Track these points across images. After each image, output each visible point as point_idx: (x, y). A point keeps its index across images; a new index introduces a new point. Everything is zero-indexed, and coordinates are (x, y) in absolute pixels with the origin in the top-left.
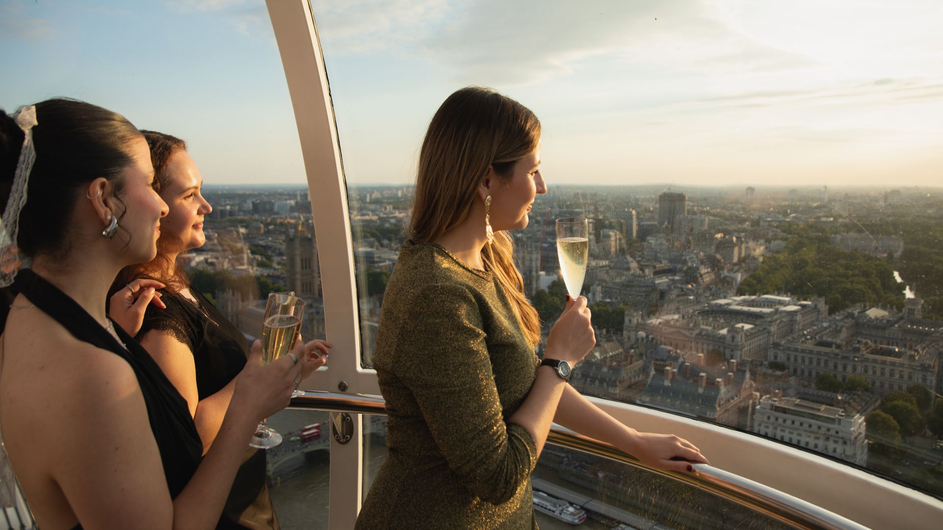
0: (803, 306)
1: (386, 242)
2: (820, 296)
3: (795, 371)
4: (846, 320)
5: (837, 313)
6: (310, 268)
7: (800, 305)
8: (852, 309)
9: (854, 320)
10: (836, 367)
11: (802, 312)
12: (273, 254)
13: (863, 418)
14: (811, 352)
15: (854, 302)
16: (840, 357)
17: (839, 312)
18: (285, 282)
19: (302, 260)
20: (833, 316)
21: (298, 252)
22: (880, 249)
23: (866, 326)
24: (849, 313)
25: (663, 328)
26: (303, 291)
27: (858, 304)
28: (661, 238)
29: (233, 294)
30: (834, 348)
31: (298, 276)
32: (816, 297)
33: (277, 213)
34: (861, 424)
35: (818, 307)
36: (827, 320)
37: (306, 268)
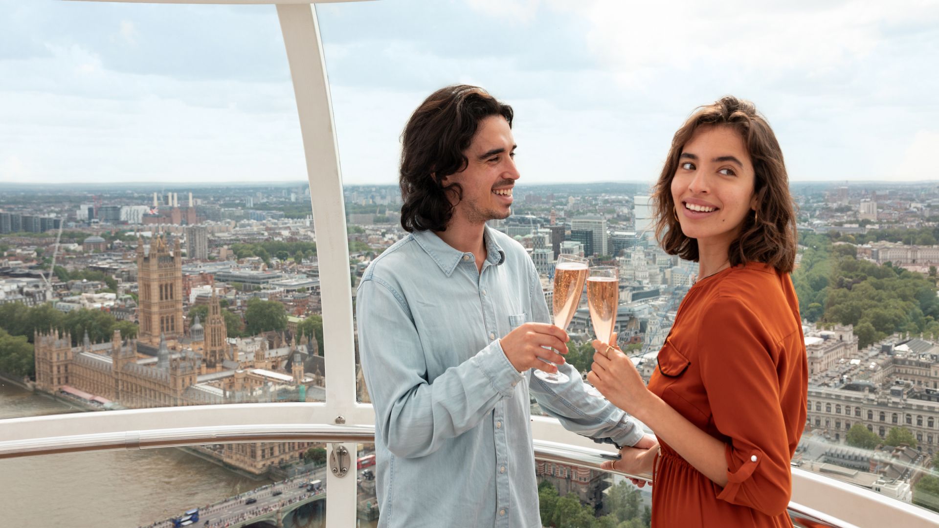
0: (826, 338)
1: (274, 261)
2: (845, 324)
3: (818, 422)
4: (881, 356)
5: (870, 347)
6: (172, 297)
7: (822, 336)
8: (888, 341)
9: (890, 356)
10: (870, 416)
11: (825, 346)
12: (120, 279)
13: (908, 485)
14: (838, 397)
15: (889, 333)
16: (875, 403)
17: (873, 345)
18: (136, 317)
19: (161, 287)
20: (864, 351)
21: (155, 276)
22: (919, 261)
23: (907, 363)
24: (884, 347)
25: (646, 370)
26: (162, 329)
27: (896, 335)
28: (639, 251)
29: (60, 337)
30: (867, 392)
31: (155, 309)
32: (840, 325)
33: (125, 223)
34: (907, 493)
35: (844, 339)
36: (857, 357)
37: (167, 298)
